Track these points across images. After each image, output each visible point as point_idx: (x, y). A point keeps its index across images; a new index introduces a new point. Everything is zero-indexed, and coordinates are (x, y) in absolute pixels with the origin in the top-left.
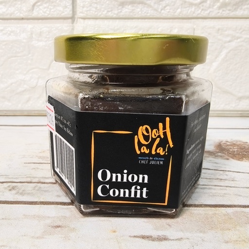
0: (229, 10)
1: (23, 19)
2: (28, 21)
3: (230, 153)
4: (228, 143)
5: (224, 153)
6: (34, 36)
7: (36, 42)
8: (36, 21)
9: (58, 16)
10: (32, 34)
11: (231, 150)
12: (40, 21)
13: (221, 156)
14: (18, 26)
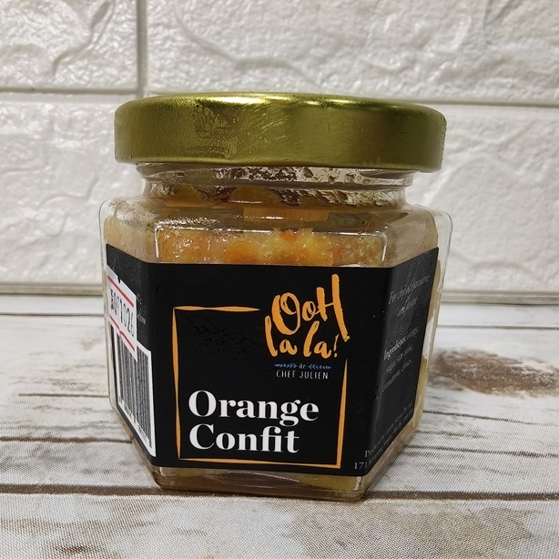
0: (459, 87)
1: (32, 90)
2: (44, 96)
3: (464, 378)
4: (458, 357)
5: (450, 377)
6: (56, 127)
7: (62, 140)
8: (61, 96)
9: (108, 87)
10: (52, 122)
11: (465, 370)
12: (70, 96)
13: (445, 384)
14: (23, 104)
